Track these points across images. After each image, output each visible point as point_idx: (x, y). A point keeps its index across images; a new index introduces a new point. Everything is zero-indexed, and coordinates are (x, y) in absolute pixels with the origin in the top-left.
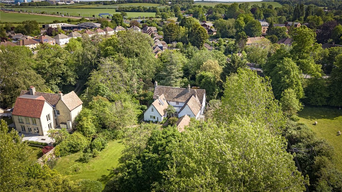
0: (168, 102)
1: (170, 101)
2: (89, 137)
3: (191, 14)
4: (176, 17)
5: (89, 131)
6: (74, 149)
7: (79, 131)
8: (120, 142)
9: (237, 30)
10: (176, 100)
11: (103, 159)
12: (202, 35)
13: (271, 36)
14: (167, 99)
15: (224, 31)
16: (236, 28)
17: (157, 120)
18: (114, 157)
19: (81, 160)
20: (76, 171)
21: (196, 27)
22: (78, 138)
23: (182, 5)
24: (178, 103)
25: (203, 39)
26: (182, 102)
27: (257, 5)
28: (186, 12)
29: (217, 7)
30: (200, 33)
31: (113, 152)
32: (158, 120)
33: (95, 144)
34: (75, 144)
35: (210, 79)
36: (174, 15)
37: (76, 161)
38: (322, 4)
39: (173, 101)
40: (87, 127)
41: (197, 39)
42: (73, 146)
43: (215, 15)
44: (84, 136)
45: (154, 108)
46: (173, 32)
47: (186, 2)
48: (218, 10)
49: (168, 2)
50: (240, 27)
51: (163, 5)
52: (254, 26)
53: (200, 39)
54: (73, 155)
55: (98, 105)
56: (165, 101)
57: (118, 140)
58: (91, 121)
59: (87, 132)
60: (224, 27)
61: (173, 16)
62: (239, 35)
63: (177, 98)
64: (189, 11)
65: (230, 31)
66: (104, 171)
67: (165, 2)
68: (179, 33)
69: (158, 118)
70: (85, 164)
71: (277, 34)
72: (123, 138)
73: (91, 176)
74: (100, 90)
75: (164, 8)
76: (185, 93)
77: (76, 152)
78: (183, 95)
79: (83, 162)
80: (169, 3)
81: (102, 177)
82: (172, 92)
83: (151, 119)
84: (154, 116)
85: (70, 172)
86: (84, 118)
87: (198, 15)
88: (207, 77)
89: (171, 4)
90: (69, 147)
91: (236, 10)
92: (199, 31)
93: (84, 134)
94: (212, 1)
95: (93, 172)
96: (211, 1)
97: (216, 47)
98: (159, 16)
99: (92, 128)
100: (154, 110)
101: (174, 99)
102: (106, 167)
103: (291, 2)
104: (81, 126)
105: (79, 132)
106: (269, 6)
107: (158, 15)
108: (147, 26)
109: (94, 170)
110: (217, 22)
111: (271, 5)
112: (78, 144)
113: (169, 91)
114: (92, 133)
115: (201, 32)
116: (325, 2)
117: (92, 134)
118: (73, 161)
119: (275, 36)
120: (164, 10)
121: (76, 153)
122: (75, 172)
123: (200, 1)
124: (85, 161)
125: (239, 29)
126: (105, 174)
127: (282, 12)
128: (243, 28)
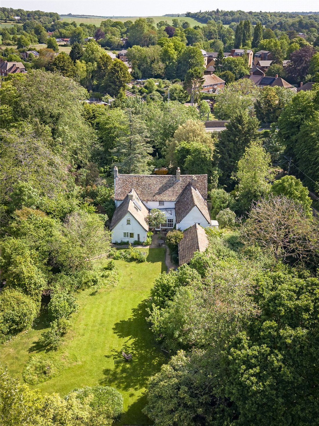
0: (145, 202)
1: (148, 200)
2: (37, 294)
3: (65, 37)
4: (40, 43)
5: (35, 284)
6: (17, 325)
7: (14, 286)
8: (93, 294)
9: (166, 64)
10: (158, 197)
11: (83, 335)
12: (123, 75)
13: (223, 73)
14: (141, 198)
15: (145, 66)
16: (163, 61)
17: (137, 240)
18: (101, 327)
19: (39, 347)
20: (45, 373)
21: (107, 62)
22: (19, 302)
23: (41, 21)
24: (161, 202)
25: (124, 81)
26: (171, 201)
27: (166, 21)
28: (55, 34)
29: (104, 24)
30: (118, 72)
31: (92, 317)
32: (139, 238)
33: (57, 308)
34: (17, 316)
35: (204, 155)
36: (37, 39)
37: (31, 350)
38: (255, 20)
39: (153, 201)
40: (29, 277)
41: (114, 83)
42: (13, 321)
43: (110, 38)
44: (27, 294)
45: (131, 218)
46: (66, 70)
47: (46, 17)
48: (111, 31)
49: (14, 16)
50: (169, 59)
51: (6, 22)
52: (194, 57)
53: (119, 82)
54: (17, 338)
55: (32, 226)
56: (140, 201)
57: (87, 290)
58: (33, 262)
59: (33, 286)
60: (143, 59)
61: (35, 41)
62: (189, 73)
63: (159, 193)
64: (61, 33)
65: (155, 66)
66: (100, 361)
67: (8, 17)
68: (77, 73)
69: (138, 235)
70: (52, 353)
71: (231, 69)
72: (94, 285)
73: (82, 377)
74: (25, 195)
75: (13, 28)
76: (174, 184)
77: (20, 330)
78: (170, 187)
79: (48, 350)
80: (16, 18)
81: (104, 374)
82: (149, 185)
83: (126, 240)
84: (131, 232)
85: (34, 377)
86: (19, 259)
87: (80, 39)
88: (197, 151)
89: (20, 20)
90: (7, 325)
91: (144, 31)
92: (115, 69)
93: (26, 292)
94: (86, 16)
95: (81, 367)
96: (83, 15)
97: (143, 95)
98: (11, 42)
99: (39, 276)
100: (133, 222)
101: (154, 196)
102: (99, 351)
103: (211, 18)
104: (18, 276)
105: (15, 288)
106: (184, 24)
107: (7, 39)
108: (6, 61)
109: (80, 363)
110: (131, 52)
111: (186, 23)
112: (25, 315)
113: (143, 183)
114: (41, 286)
115: (119, 69)
116: (258, 18)
117: (42, 289)
118: (25, 353)
119: (230, 72)
120: (12, 32)
121: (21, 334)
122: (43, 376)
123: (65, 15)
124: (49, 347)
125: (169, 63)
126: (109, 368)
127: (212, 34)
128: (174, 61)
